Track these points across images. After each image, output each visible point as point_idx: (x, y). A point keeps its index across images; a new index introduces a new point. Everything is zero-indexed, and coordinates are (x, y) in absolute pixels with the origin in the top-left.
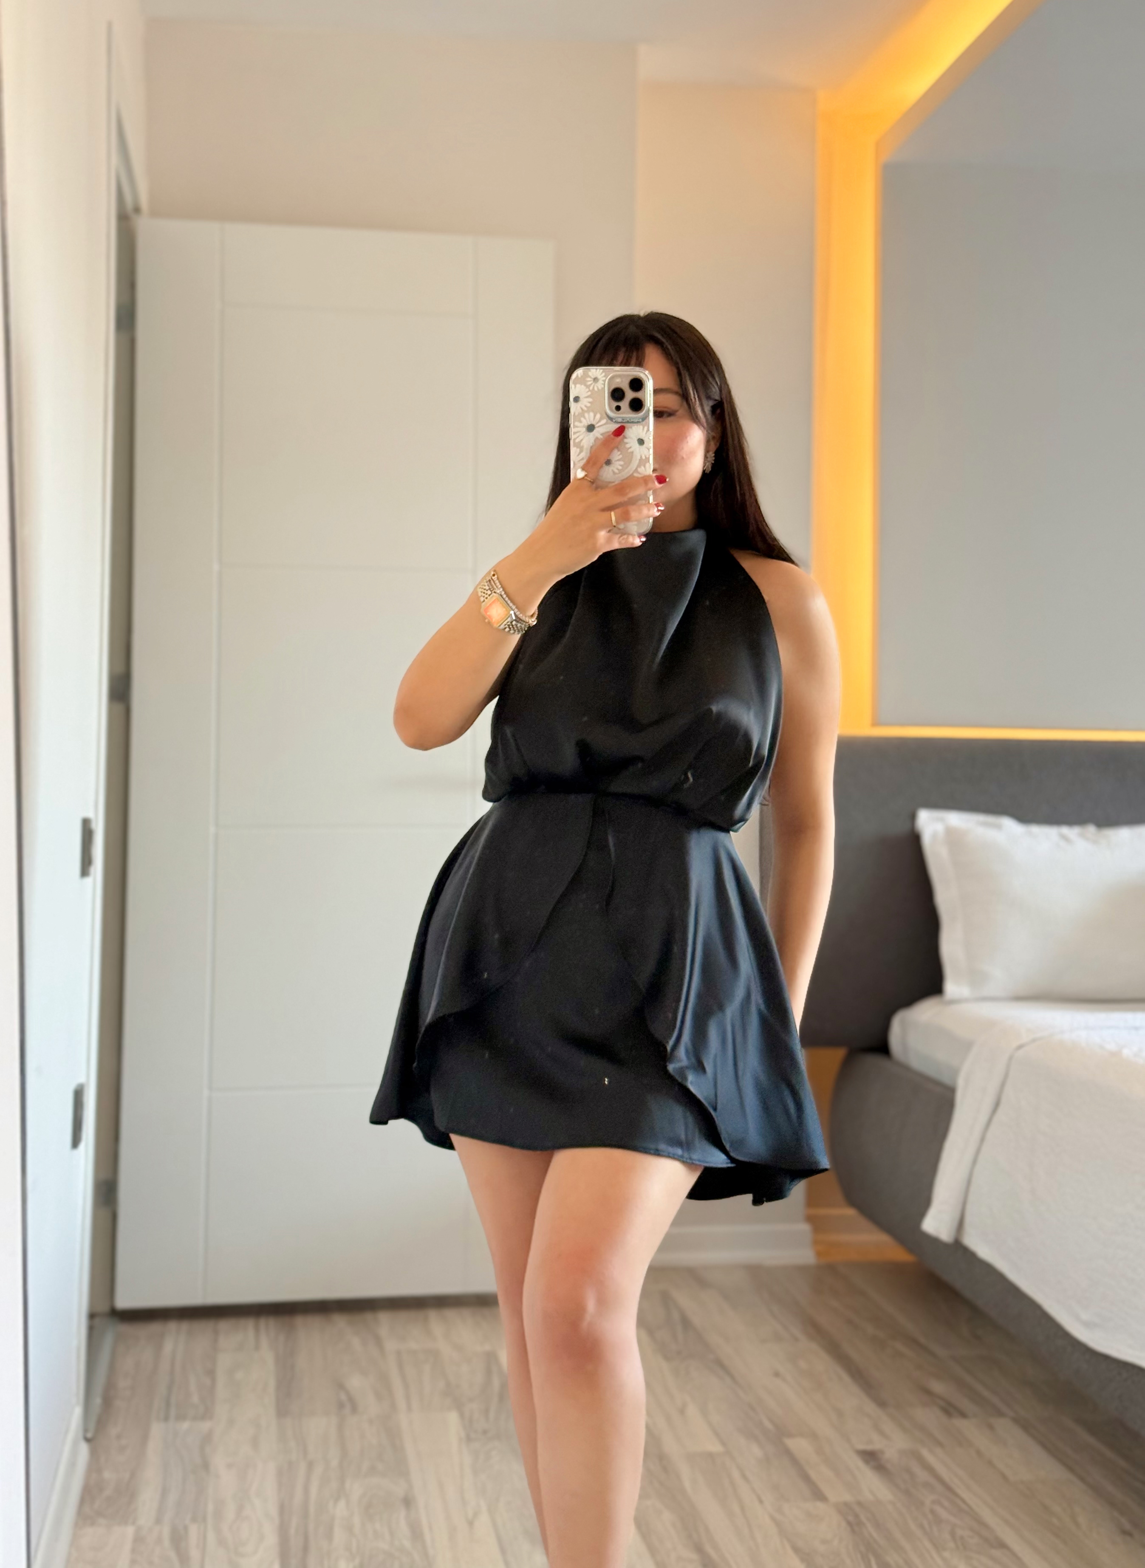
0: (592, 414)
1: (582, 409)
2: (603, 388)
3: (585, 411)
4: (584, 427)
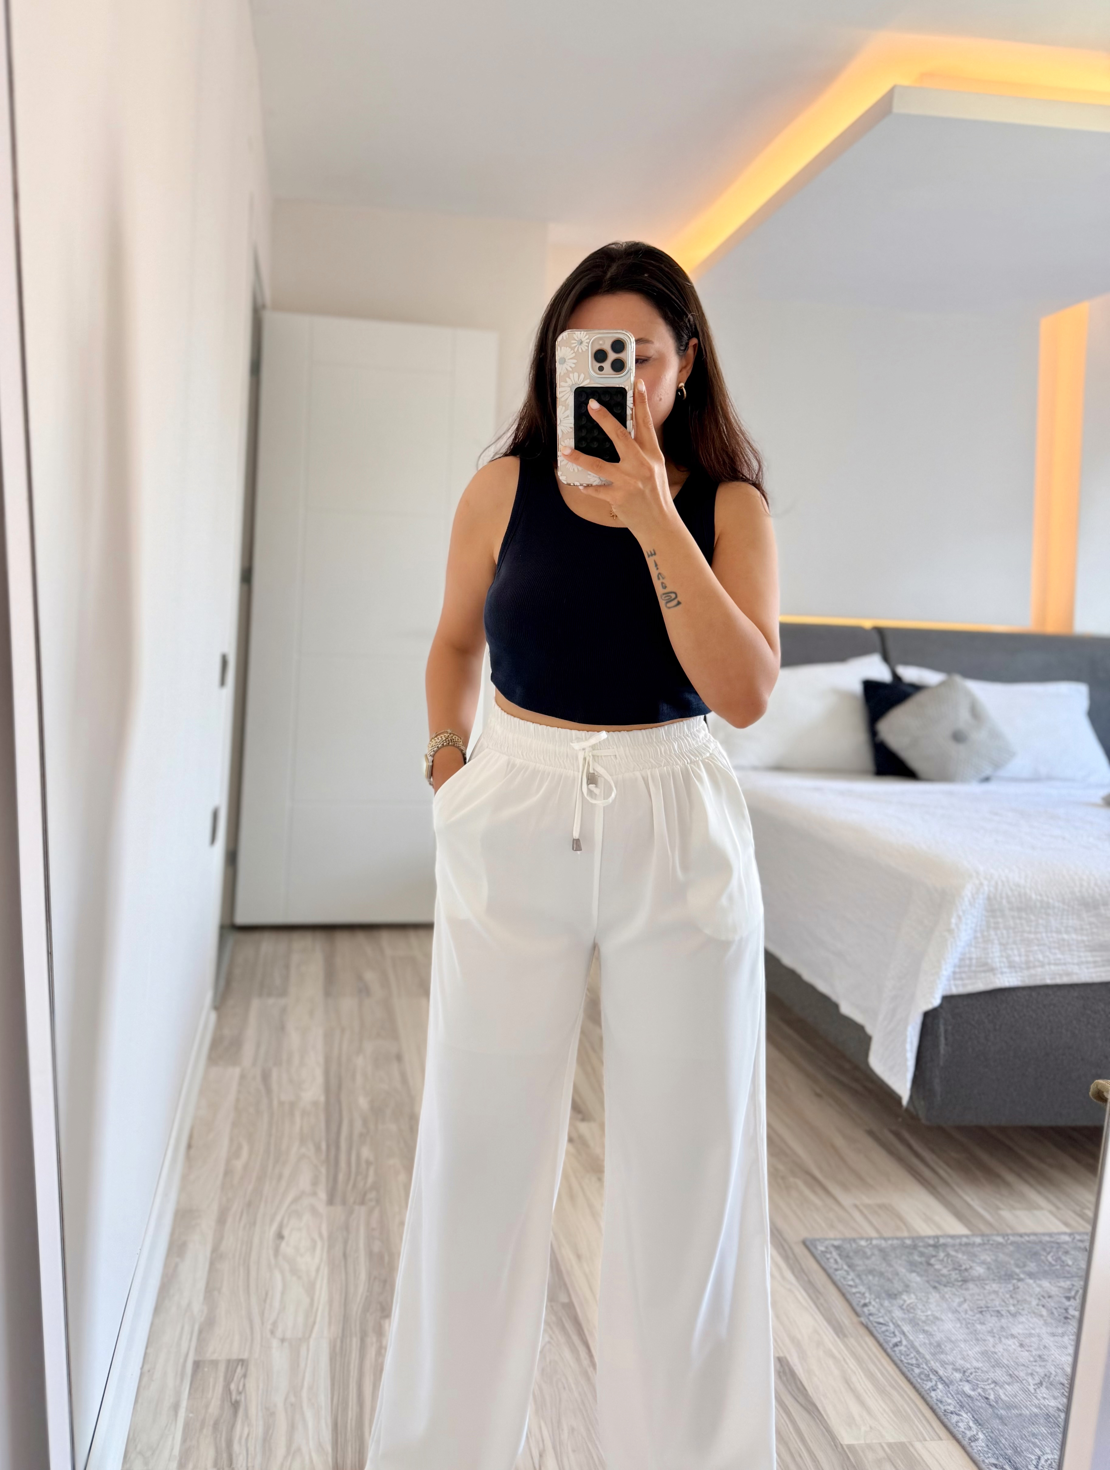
0: (576, 374)
1: (567, 369)
2: (587, 350)
3: (570, 372)
4: (569, 386)
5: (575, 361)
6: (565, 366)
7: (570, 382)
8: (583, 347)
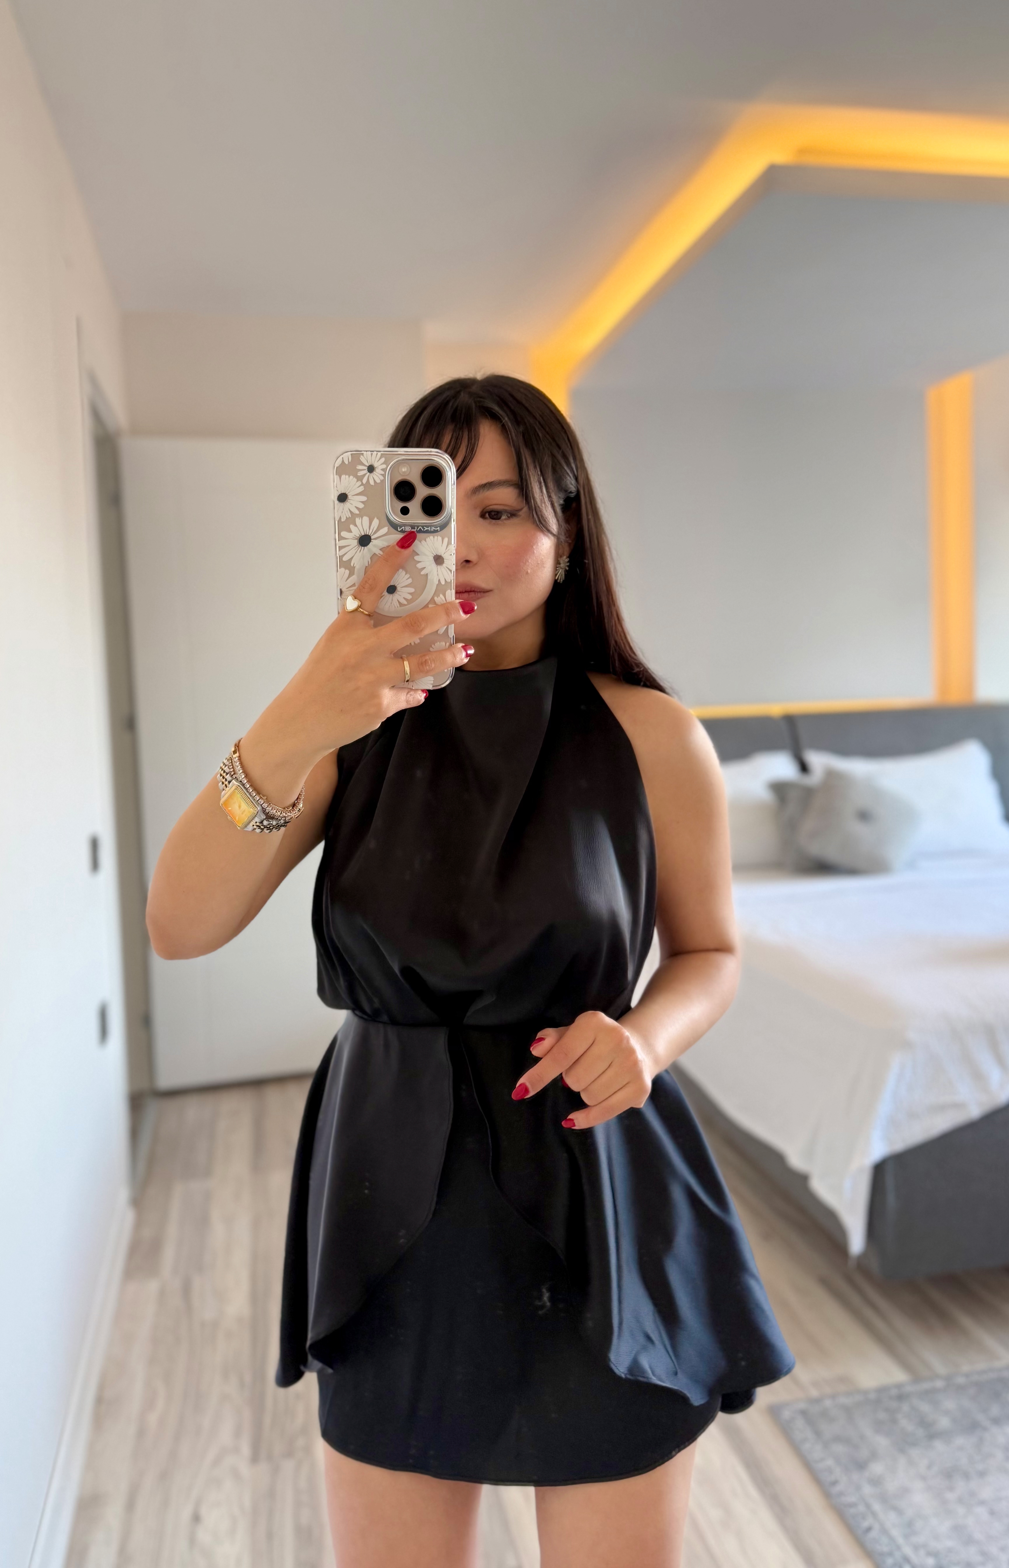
0: (366, 519)
2: (383, 482)
3: (358, 516)
4: (354, 538)
5: (364, 498)
6: (347, 505)
7: (357, 531)
8: (377, 476)
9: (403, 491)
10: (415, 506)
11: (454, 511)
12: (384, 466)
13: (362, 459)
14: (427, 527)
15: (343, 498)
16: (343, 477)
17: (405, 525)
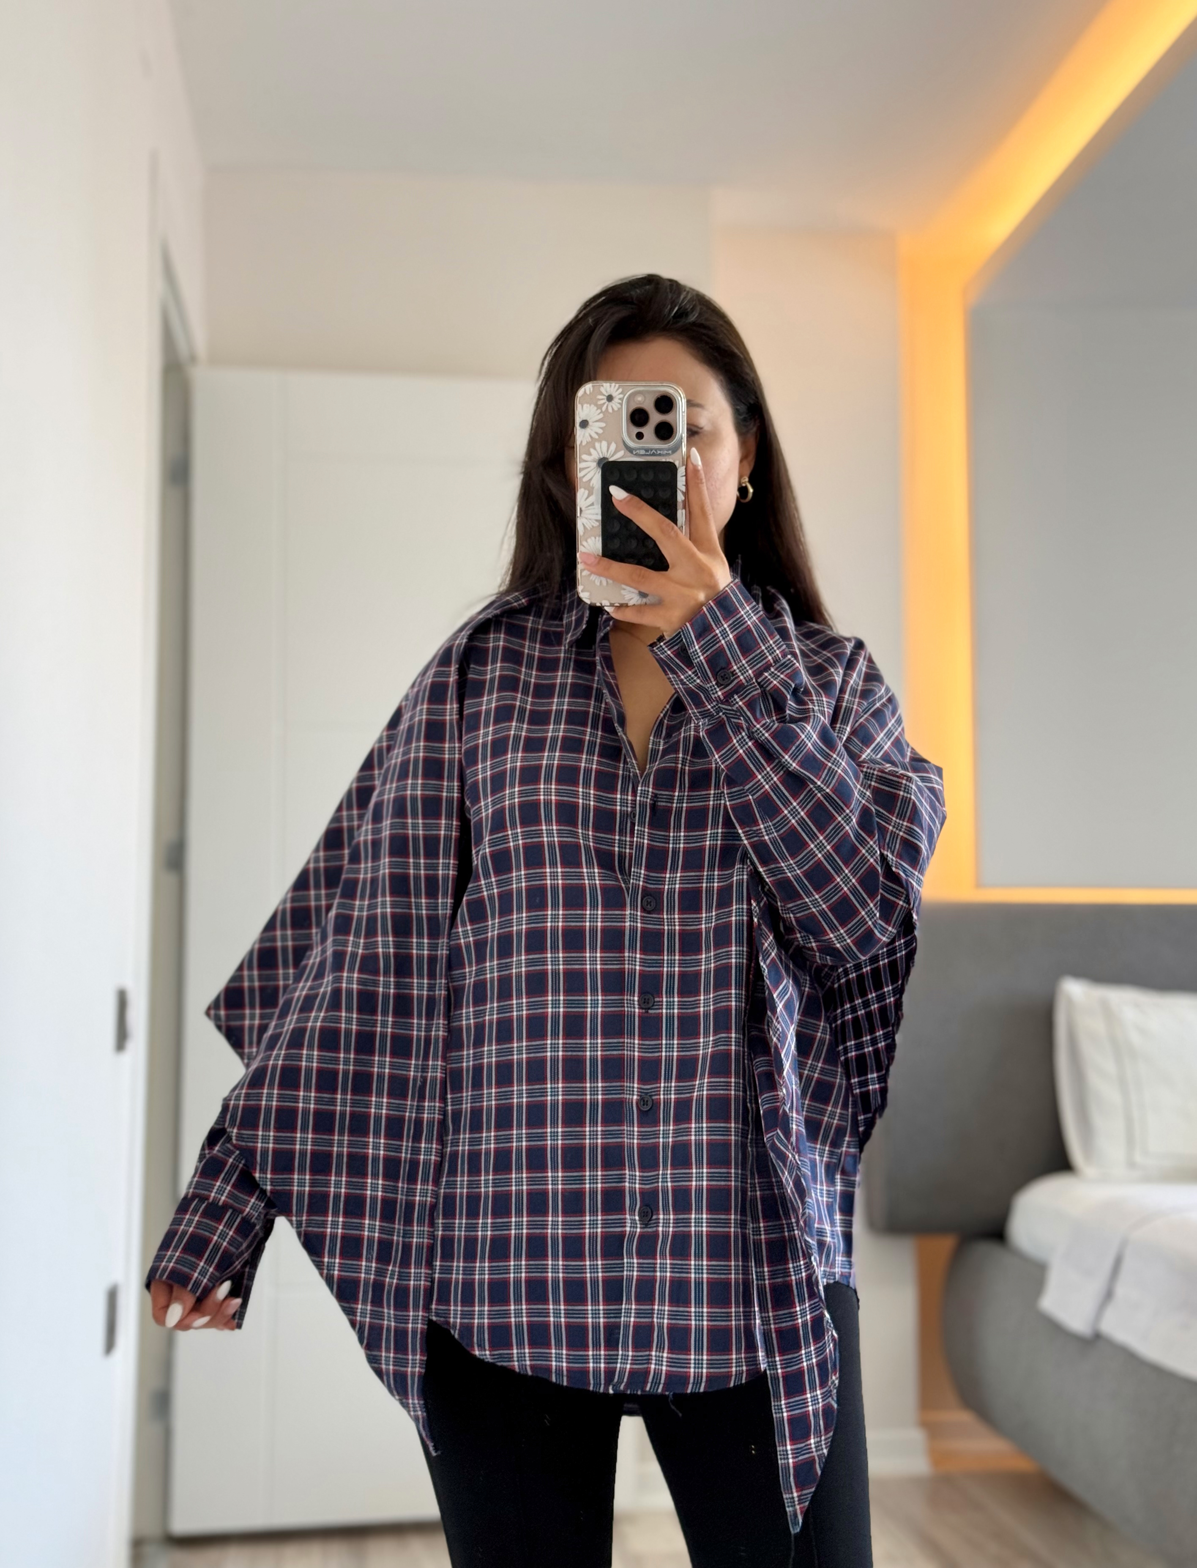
0: (604, 444)
1: (591, 436)
2: (620, 409)
3: (596, 440)
4: (594, 461)
5: (603, 425)
6: (588, 431)
7: (596, 455)
8: (615, 405)
9: (638, 417)
10: (648, 430)
11: (685, 435)
12: (621, 396)
13: (602, 390)
14: (660, 450)
15: (584, 424)
16: (585, 406)
17: (639, 449)
